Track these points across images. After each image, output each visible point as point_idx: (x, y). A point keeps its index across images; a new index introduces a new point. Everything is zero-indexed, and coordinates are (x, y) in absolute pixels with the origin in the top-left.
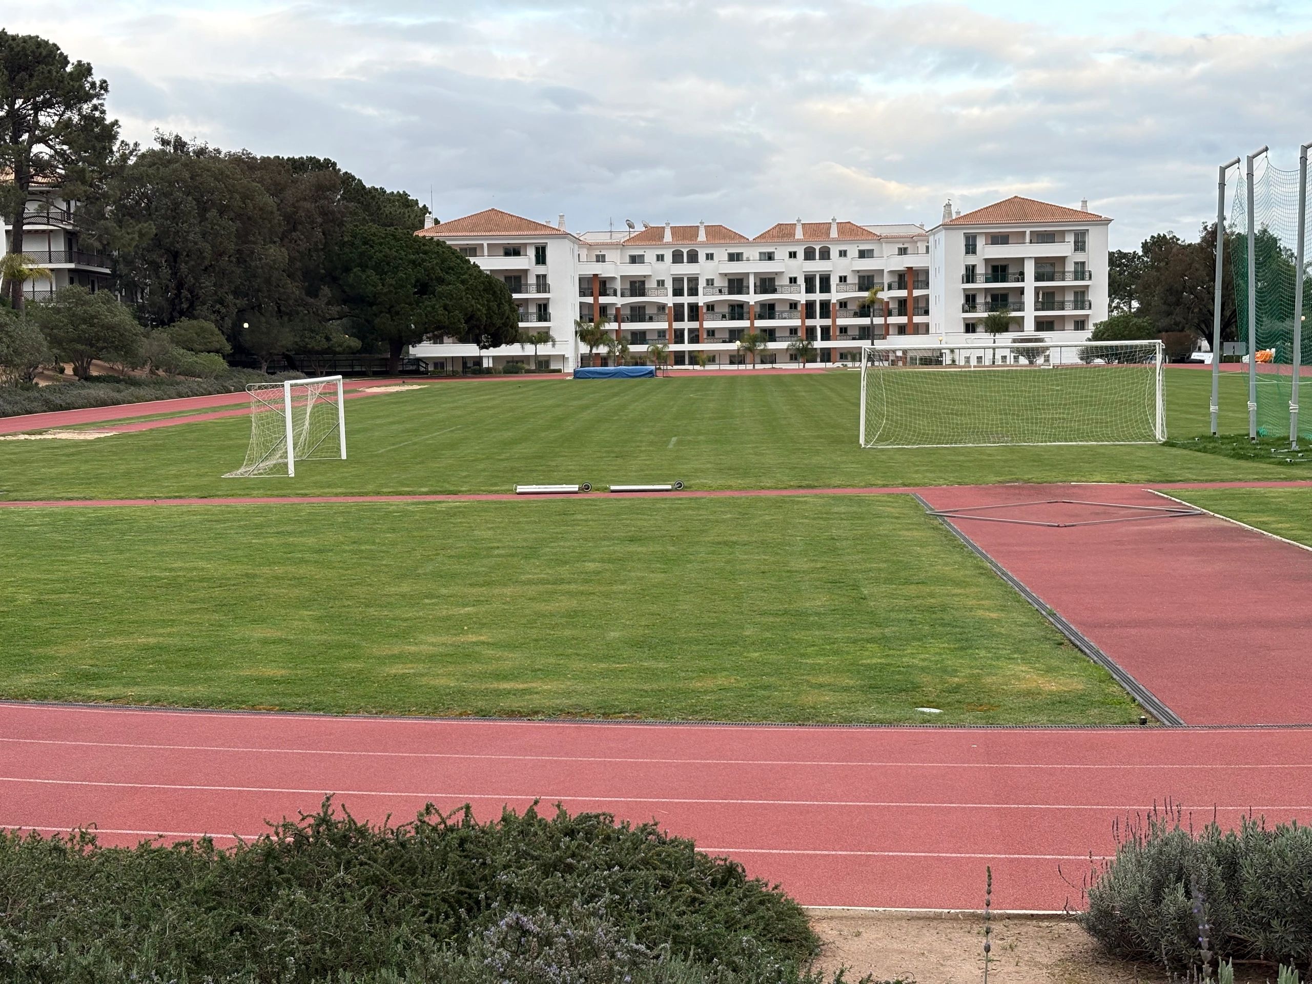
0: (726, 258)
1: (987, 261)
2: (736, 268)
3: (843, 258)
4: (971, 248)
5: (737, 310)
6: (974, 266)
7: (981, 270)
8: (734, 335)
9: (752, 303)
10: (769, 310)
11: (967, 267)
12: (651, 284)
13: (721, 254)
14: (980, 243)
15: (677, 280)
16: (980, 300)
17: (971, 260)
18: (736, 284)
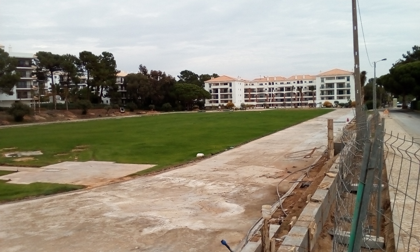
0: (280, 84)
1: (326, 84)
2: (282, 86)
3: (305, 83)
4: (322, 81)
5: (282, 95)
6: (323, 85)
7: (325, 86)
8: (282, 100)
9: (284, 93)
10: (289, 95)
11: (322, 85)
12: (264, 90)
13: (279, 83)
14: (325, 79)
15: (270, 89)
16: (325, 92)
17: (323, 83)
18: (282, 89)
